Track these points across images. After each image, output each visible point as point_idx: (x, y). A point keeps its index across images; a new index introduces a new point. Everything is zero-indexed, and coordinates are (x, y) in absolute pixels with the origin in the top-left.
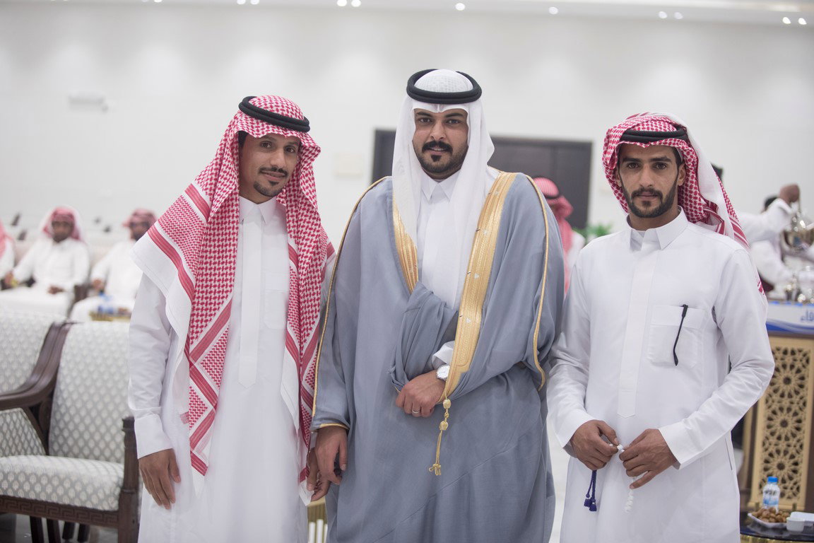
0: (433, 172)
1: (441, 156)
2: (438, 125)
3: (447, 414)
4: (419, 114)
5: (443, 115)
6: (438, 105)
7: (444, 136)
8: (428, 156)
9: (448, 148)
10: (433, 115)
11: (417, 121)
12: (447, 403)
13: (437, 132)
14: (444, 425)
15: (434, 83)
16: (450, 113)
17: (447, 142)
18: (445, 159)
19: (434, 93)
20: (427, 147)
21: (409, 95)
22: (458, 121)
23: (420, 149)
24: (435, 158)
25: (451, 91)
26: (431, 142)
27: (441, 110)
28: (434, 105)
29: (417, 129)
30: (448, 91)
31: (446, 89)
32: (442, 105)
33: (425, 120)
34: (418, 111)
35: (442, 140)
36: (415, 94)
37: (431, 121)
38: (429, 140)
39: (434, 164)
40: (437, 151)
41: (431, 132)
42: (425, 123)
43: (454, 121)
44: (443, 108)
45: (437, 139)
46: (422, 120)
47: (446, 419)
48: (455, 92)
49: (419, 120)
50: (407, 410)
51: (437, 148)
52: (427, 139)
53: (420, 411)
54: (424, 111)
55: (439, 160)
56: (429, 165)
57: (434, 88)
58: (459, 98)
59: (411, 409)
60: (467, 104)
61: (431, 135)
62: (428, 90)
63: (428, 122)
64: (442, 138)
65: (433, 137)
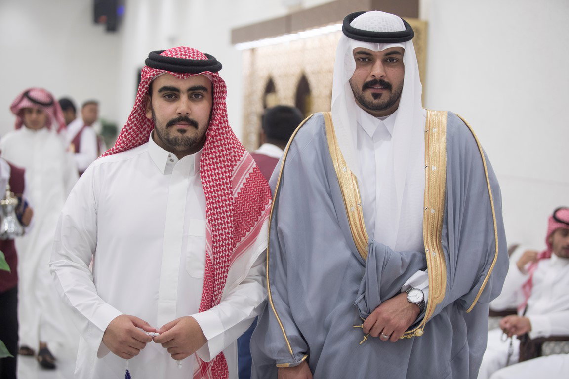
0: (374, 109)
1: (382, 94)
2: (378, 63)
4: (358, 53)
5: (383, 54)
6: (378, 44)
7: (384, 75)
8: (368, 95)
9: (387, 86)
10: (373, 53)
11: (357, 60)
13: (378, 69)
15: (373, 23)
16: (389, 51)
17: (386, 80)
18: (385, 96)
19: (374, 32)
20: (367, 86)
21: (345, 34)
22: (394, 59)
23: (360, 88)
24: (376, 96)
25: (389, 31)
26: (372, 81)
27: (380, 48)
28: (373, 44)
29: (356, 69)
30: (387, 31)
31: (381, 28)
32: (382, 44)
33: (364, 59)
34: (358, 51)
35: (382, 78)
36: (352, 33)
37: (370, 60)
38: (370, 79)
39: (375, 102)
40: (378, 89)
41: (371, 71)
42: (363, 63)
43: (392, 60)
44: (383, 47)
45: (378, 77)
46: (361, 60)
48: (393, 31)
50: (375, 334)
51: (378, 87)
52: (367, 78)
53: (391, 336)
54: (364, 50)
55: (380, 98)
56: (370, 103)
57: (373, 28)
58: (398, 37)
59: (381, 333)
60: (404, 43)
61: (372, 73)
62: (368, 30)
63: (367, 60)
64: (382, 76)
65: (374, 76)
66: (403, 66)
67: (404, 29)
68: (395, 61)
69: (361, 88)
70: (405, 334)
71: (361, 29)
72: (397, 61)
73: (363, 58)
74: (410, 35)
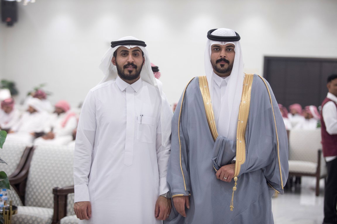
0: (221, 72)
2: (223, 51)
3: (236, 183)
5: (225, 46)
6: (223, 42)
7: (226, 56)
8: (219, 66)
9: (228, 62)
10: (221, 46)
12: (236, 178)
13: (223, 53)
14: (235, 188)
15: (221, 33)
16: (229, 45)
17: (227, 59)
18: (226, 66)
19: (221, 37)
20: (218, 61)
24: (222, 66)
25: (229, 36)
27: (224, 44)
28: (221, 42)
30: (227, 36)
31: (225, 35)
32: (225, 42)
33: (217, 49)
34: (214, 45)
35: (225, 58)
36: (211, 37)
38: (219, 58)
39: (222, 68)
40: (222, 63)
41: (220, 54)
42: (216, 51)
43: (230, 49)
45: (223, 57)
46: (215, 49)
47: (235, 186)
48: (230, 36)
49: (214, 49)
51: (223, 61)
53: (228, 178)
54: (216, 45)
55: (224, 67)
56: (219, 69)
57: (221, 35)
58: (232, 39)
59: (223, 177)
60: (235, 42)
61: (220, 55)
62: (218, 36)
63: (218, 49)
64: (225, 57)
65: (221, 56)
66: (235, 53)
67: (236, 35)
68: (231, 50)
69: (215, 62)
71: (216, 35)
72: (232, 50)
74: (238, 38)
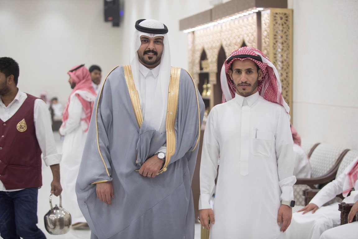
0: (148, 64)
1: (152, 57)
2: (152, 43)
4: (143, 38)
5: (154, 39)
6: (152, 34)
7: (155, 48)
8: (146, 57)
9: (155, 53)
10: (149, 38)
11: (142, 41)
13: (151, 46)
15: (150, 24)
16: (157, 38)
17: (155, 50)
18: (154, 58)
20: (146, 53)
21: (136, 29)
22: (159, 41)
25: (158, 28)
26: (148, 50)
27: (153, 36)
28: (150, 34)
29: (141, 44)
30: (156, 28)
31: (154, 27)
32: (154, 34)
36: (140, 29)
37: (148, 41)
38: (147, 49)
39: (149, 61)
40: (151, 54)
41: (148, 46)
42: (145, 42)
45: (151, 49)
50: (145, 175)
52: (146, 49)
53: (152, 175)
54: (145, 37)
55: (151, 59)
56: (147, 61)
57: (150, 27)
58: (160, 31)
59: (147, 174)
60: (164, 34)
62: (147, 27)
64: (153, 49)
65: (149, 48)
66: (163, 45)
67: (164, 28)
69: (142, 53)
70: (159, 172)
71: (144, 27)
73: (145, 40)
74: (166, 31)
